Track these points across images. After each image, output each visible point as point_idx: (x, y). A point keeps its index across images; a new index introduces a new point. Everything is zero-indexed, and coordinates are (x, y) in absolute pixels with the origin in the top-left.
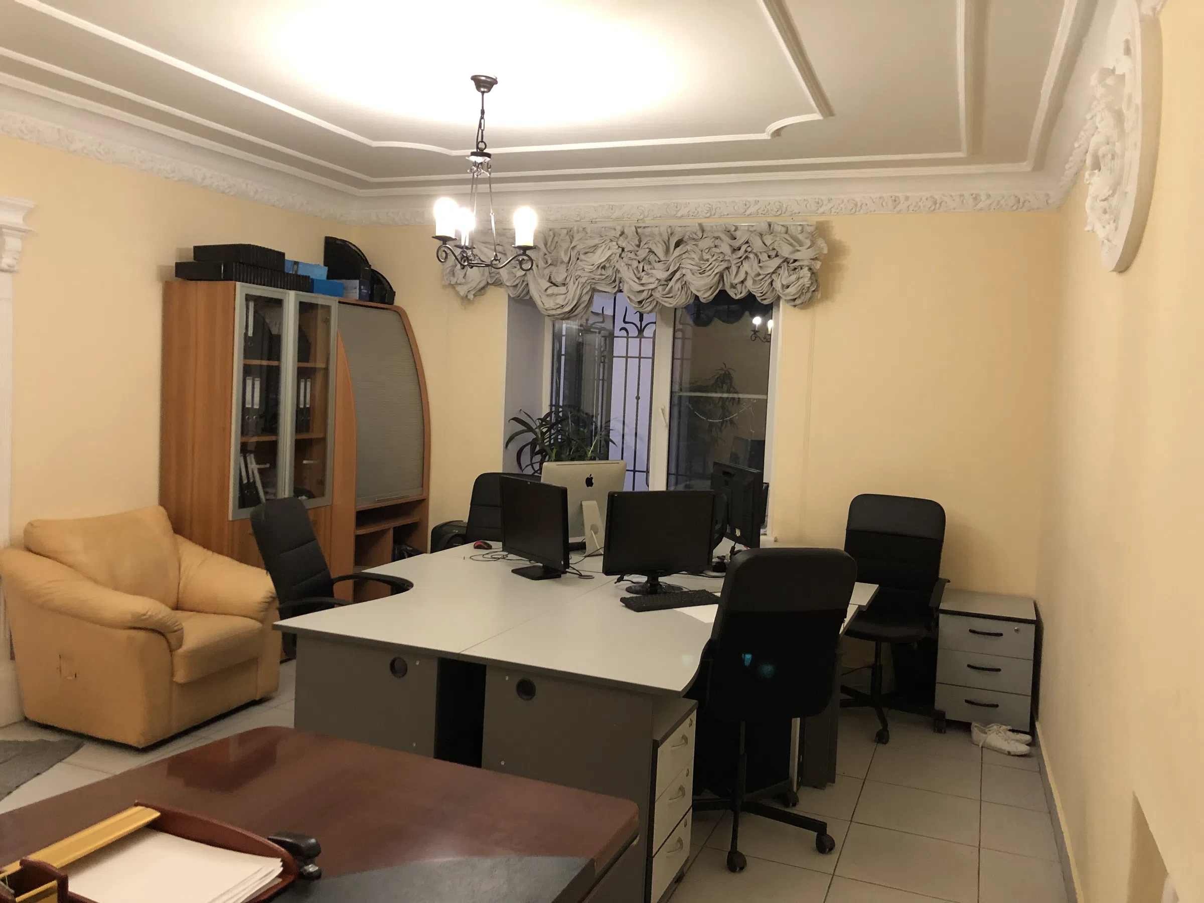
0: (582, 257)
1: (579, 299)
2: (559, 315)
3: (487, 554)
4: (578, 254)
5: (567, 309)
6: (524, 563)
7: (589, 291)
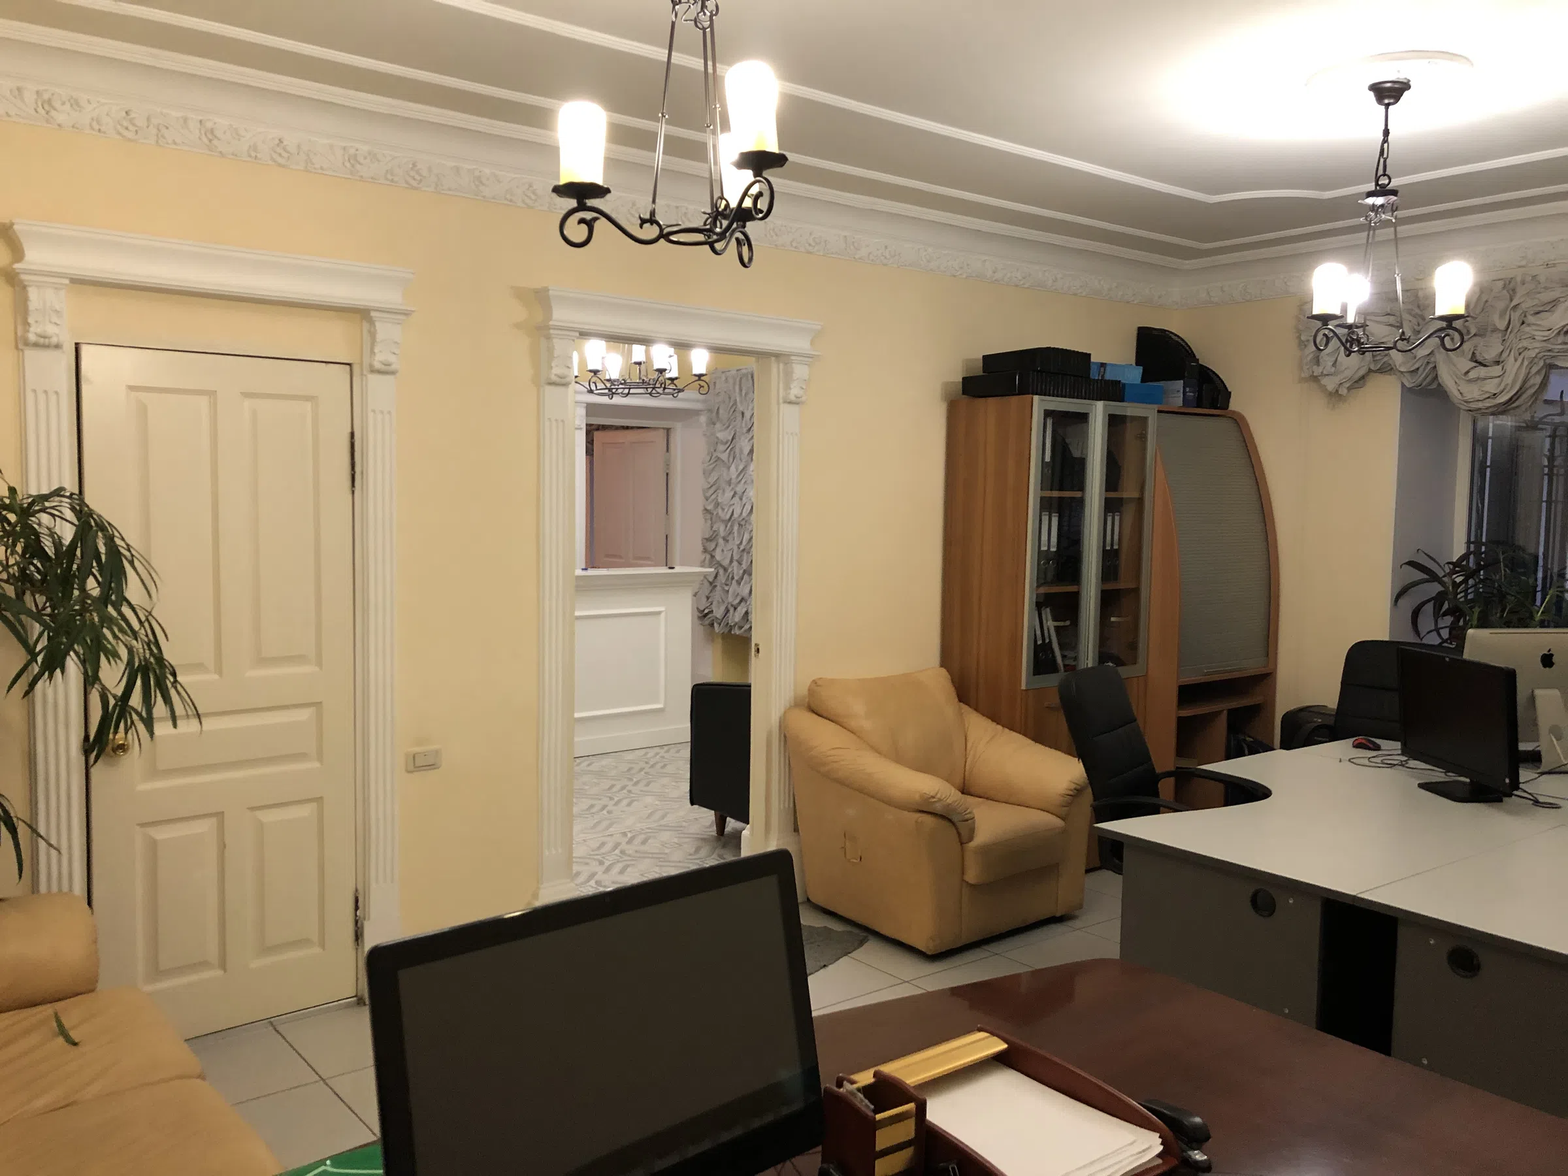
0: (1531, 319)
1: (1525, 382)
2: (1488, 408)
3: (1374, 757)
4: (1523, 315)
5: (1503, 398)
6: (1438, 775)
7: (1542, 368)
